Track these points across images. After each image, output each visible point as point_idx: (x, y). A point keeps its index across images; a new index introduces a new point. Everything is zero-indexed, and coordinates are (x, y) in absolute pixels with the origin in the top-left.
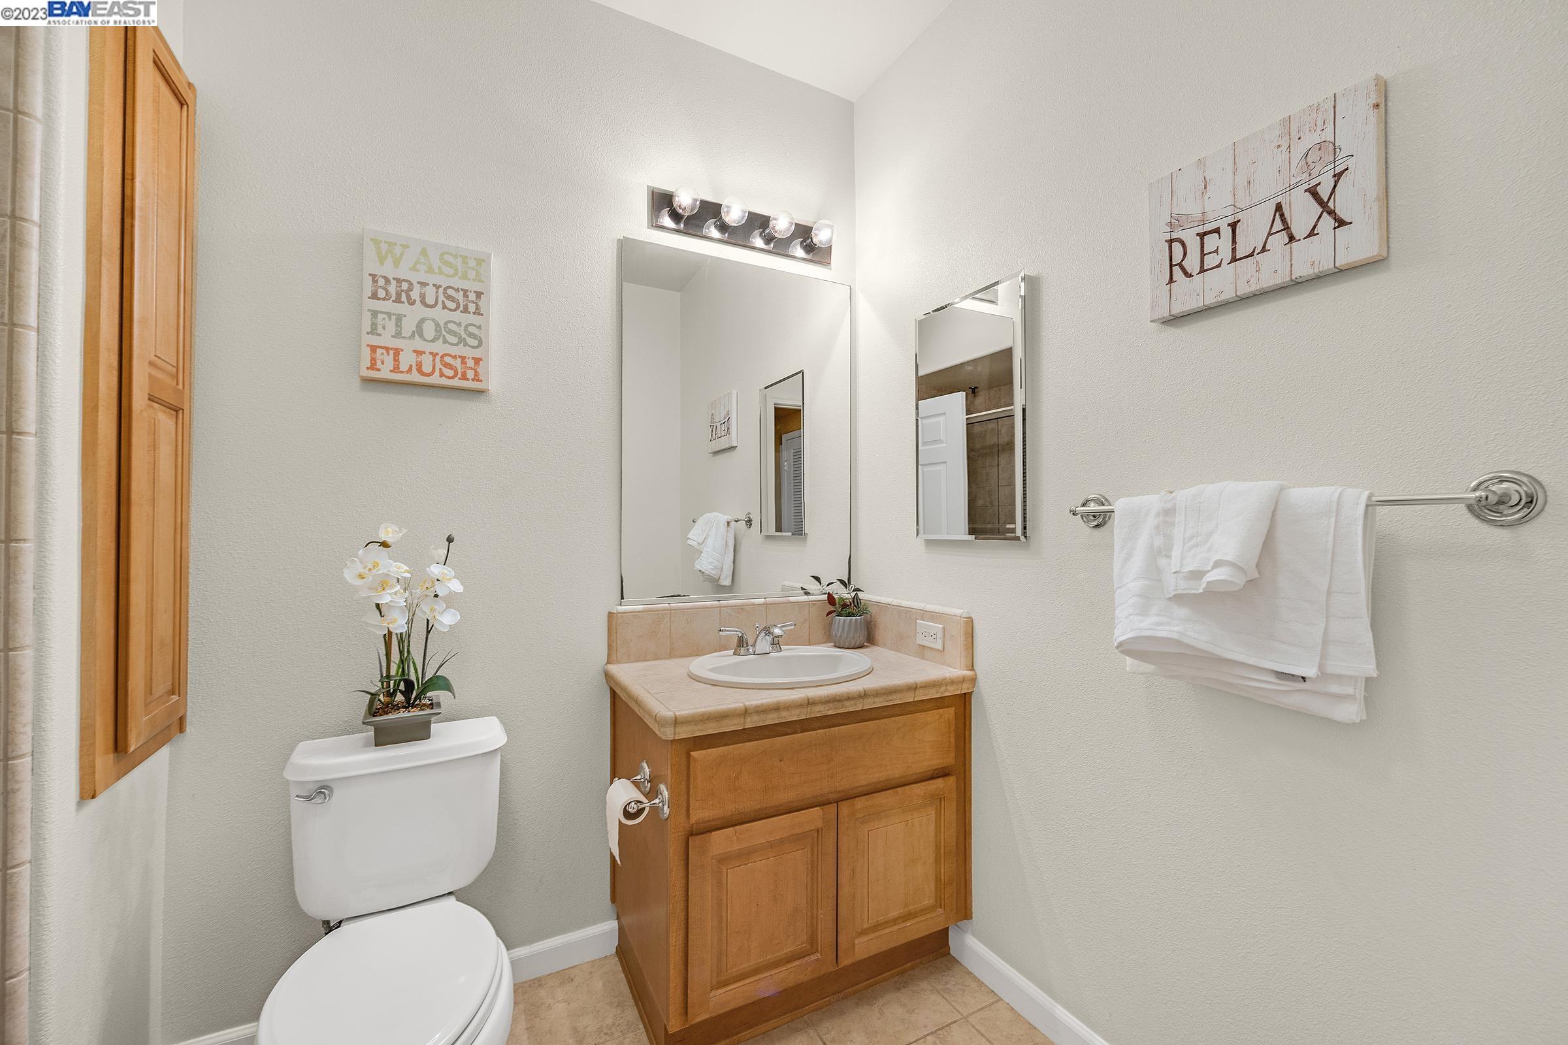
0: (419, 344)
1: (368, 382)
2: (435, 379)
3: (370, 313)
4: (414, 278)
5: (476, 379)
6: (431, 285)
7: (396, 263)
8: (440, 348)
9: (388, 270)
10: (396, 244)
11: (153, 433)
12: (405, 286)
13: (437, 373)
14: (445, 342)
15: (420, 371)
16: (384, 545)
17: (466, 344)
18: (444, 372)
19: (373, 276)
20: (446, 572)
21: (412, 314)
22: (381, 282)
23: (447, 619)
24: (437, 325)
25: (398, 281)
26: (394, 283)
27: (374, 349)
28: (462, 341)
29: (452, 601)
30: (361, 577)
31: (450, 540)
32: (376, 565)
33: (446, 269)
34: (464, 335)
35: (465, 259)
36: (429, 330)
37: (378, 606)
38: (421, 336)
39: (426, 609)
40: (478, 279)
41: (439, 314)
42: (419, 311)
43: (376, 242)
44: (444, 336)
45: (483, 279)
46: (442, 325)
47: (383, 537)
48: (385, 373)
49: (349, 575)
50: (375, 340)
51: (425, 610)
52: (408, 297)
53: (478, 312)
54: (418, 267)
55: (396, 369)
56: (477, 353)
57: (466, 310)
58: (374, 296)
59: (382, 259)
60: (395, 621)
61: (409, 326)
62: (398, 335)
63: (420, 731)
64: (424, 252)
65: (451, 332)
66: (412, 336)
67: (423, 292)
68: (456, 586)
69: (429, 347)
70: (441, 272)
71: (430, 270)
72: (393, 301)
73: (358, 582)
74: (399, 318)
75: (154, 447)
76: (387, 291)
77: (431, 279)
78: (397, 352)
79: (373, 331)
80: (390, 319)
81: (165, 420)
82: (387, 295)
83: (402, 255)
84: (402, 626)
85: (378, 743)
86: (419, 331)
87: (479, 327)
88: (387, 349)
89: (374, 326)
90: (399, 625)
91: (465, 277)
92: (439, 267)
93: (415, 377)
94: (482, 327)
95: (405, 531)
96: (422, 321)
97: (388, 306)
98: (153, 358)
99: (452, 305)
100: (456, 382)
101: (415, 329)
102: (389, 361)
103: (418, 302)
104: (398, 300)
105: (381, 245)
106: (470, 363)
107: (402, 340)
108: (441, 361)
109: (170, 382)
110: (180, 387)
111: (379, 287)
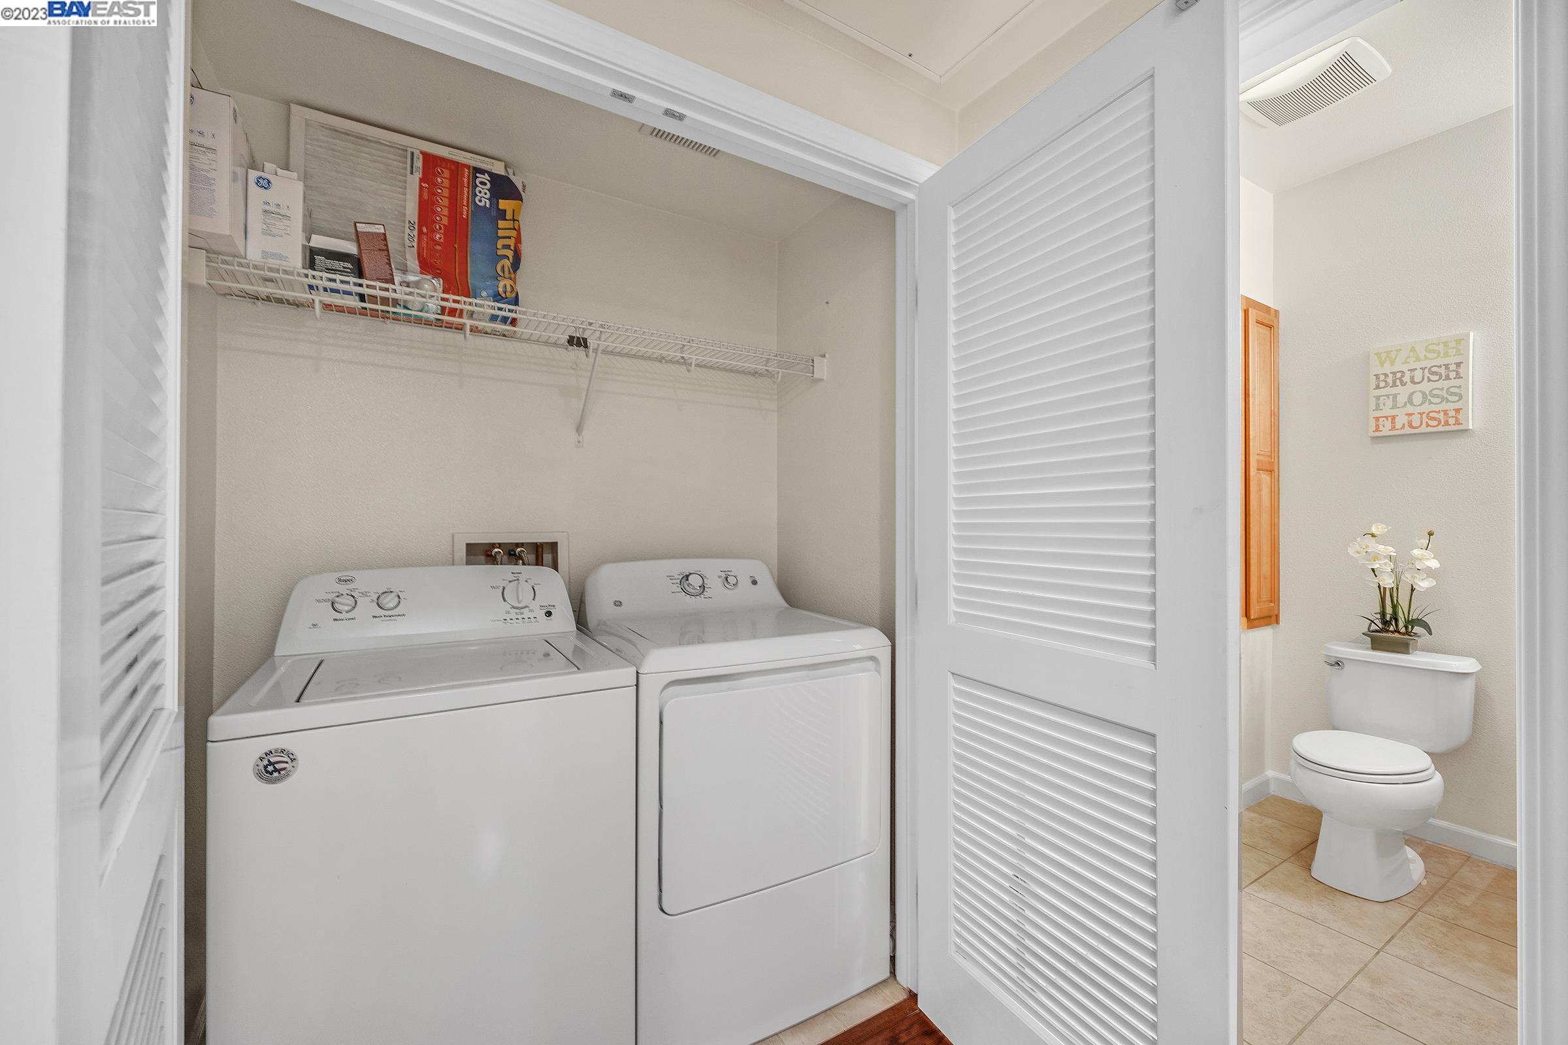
0: (1410, 409)
1: (1376, 439)
2: (1424, 429)
3: (1375, 398)
4: (1405, 368)
5: (1457, 423)
6: (1418, 369)
7: (1392, 363)
8: (1426, 408)
9: (1387, 369)
10: (1392, 351)
11: (1260, 484)
12: (1399, 375)
13: (1424, 424)
14: (1430, 403)
15: (1411, 426)
16: (1373, 535)
17: (1447, 401)
18: (1430, 423)
19: (1377, 376)
20: (1425, 554)
21: (1403, 392)
22: (1382, 377)
23: (1423, 584)
24: (1424, 393)
25: (1394, 373)
26: (1391, 375)
27: (1377, 419)
28: (1444, 399)
29: (1430, 573)
30: (1358, 552)
31: (1430, 534)
32: (1367, 547)
33: (1430, 355)
34: (1446, 395)
35: (1446, 344)
36: (1417, 399)
37: (1373, 570)
38: (1412, 404)
39: (1409, 576)
40: (1458, 353)
41: (1426, 387)
42: (1410, 388)
43: (1378, 354)
44: (1429, 400)
45: (1462, 352)
46: (1428, 393)
47: (1374, 530)
48: (1386, 431)
49: (1350, 551)
50: (1378, 414)
51: (1407, 578)
52: (1401, 382)
53: (1458, 376)
54: (1408, 360)
55: (1393, 428)
56: (1457, 406)
57: (1448, 378)
58: (1378, 387)
59: (1382, 364)
60: (1385, 580)
61: (1402, 400)
62: (1395, 406)
63: (1403, 648)
64: (1413, 350)
65: (1434, 396)
66: (1405, 405)
67: (1412, 375)
68: (1434, 564)
69: (1416, 410)
70: (1426, 358)
71: (1418, 359)
72: (1391, 387)
73: (1356, 555)
74: (1395, 396)
75: (1260, 490)
76: (1385, 381)
77: (1418, 365)
78: (1394, 418)
79: (1377, 408)
80: (1388, 398)
81: (1265, 477)
82: (1386, 384)
83: (1396, 356)
84: (1390, 584)
85: (1374, 648)
86: (1410, 401)
87: (1460, 387)
88: (1387, 417)
89: (1378, 405)
90: (1388, 582)
91: (1446, 355)
92: (1425, 355)
93: (1408, 431)
94: (1462, 386)
95: (1390, 528)
96: (1412, 394)
97: (1388, 391)
98: (1259, 452)
99: (1436, 378)
100: (1440, 429)
101: (1406, 400)
102: (1388, 424)
103: (1409, 383)
104: (1394, 385)
105: (1382, 355)
106: (1452, 413)
107: (1398, 409)
108: (1427, 417)
109: (1267, 459)
110: (1273, 460)
111: (1380, 381)
